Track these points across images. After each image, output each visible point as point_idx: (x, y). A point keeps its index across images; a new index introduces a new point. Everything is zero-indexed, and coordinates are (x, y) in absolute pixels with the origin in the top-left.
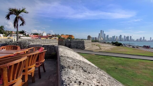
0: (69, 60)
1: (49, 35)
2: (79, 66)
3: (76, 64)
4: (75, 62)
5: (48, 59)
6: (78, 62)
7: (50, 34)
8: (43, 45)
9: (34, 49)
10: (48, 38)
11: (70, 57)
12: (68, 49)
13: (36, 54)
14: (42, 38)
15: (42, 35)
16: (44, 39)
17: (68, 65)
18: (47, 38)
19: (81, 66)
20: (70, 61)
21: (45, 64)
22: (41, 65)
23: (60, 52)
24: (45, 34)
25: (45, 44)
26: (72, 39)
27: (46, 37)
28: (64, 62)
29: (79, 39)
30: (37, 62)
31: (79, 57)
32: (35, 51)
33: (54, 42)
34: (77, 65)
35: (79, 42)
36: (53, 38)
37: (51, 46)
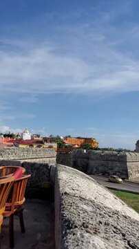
0: (85, 207)
1: (37, 138)
2: (115, 228)
3: (103, 220)
4: (102, 213)
5: (33, 200)
6: (110, 214)
7: (38, 136)
8: (22, 161)
9: (5, 170)
10: (35, 146)
11: (87, 198)
12: (83, 176)
13: (8, 183)
14: (20, 146)
15: (22, 139)
16: (24, 146)
17: (82, 220)
18: (31, 146)
19: (119, 227)
20: (89, 209)
21: (25, 210)
22: (16, 213)
23: (61, 183)
24: (27, 137)
25: (26, 161)
26: (92, 149)
27: (30, 143)
28: (72, 210)
29: (111, 150)
30: (8, 205)
31: (112, 202)
32: (6, 175)
33: (47, 157)
34: (108, 225)
35: (113, 158)
36: (47, 145)
37: (41, 165)
